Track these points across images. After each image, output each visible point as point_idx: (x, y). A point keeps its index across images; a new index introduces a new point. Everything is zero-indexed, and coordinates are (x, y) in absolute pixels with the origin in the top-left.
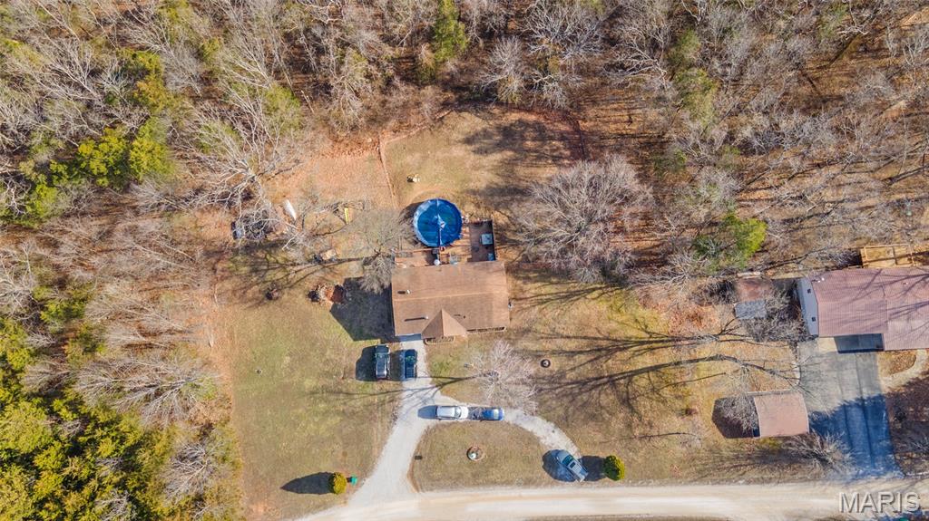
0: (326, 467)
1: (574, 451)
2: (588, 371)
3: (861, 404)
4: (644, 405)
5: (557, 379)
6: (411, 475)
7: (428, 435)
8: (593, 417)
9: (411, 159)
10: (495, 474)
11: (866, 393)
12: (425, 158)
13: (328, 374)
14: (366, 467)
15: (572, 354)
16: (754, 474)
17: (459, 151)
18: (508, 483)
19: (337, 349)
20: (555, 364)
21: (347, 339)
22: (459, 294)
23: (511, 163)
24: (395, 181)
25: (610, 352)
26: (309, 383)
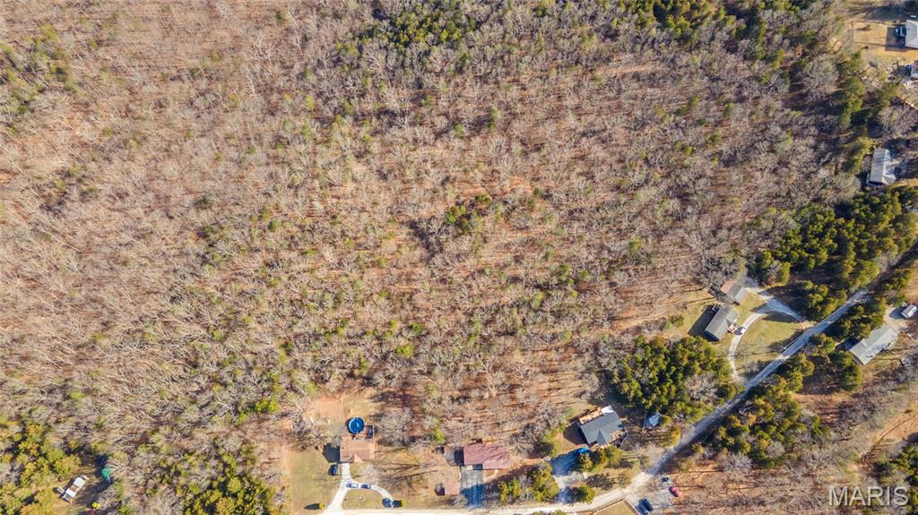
0: (317, 502)
1: (392, 499)
2: (399, 475)
3: (477, 486)
4: (414, 485)
5: (389, 477)
6: (343, 505)
7: (348, 493)
8: (399, 489)
9: (351, 403)
10: (368, 505)
11: (479, 483)
12: (355, 403)
13: (320, 473)
14: (329, 502)
15: (395, 470)
16: (444, 506)
17: (366, 401)
18: (371, 507)
19: (323, 465)
20: (388, 472)
21: (327, 462)
22: (360, 449)
23: (382, 406)
24: (345, 410)
25: (406, 468)
26: (314, 476)
